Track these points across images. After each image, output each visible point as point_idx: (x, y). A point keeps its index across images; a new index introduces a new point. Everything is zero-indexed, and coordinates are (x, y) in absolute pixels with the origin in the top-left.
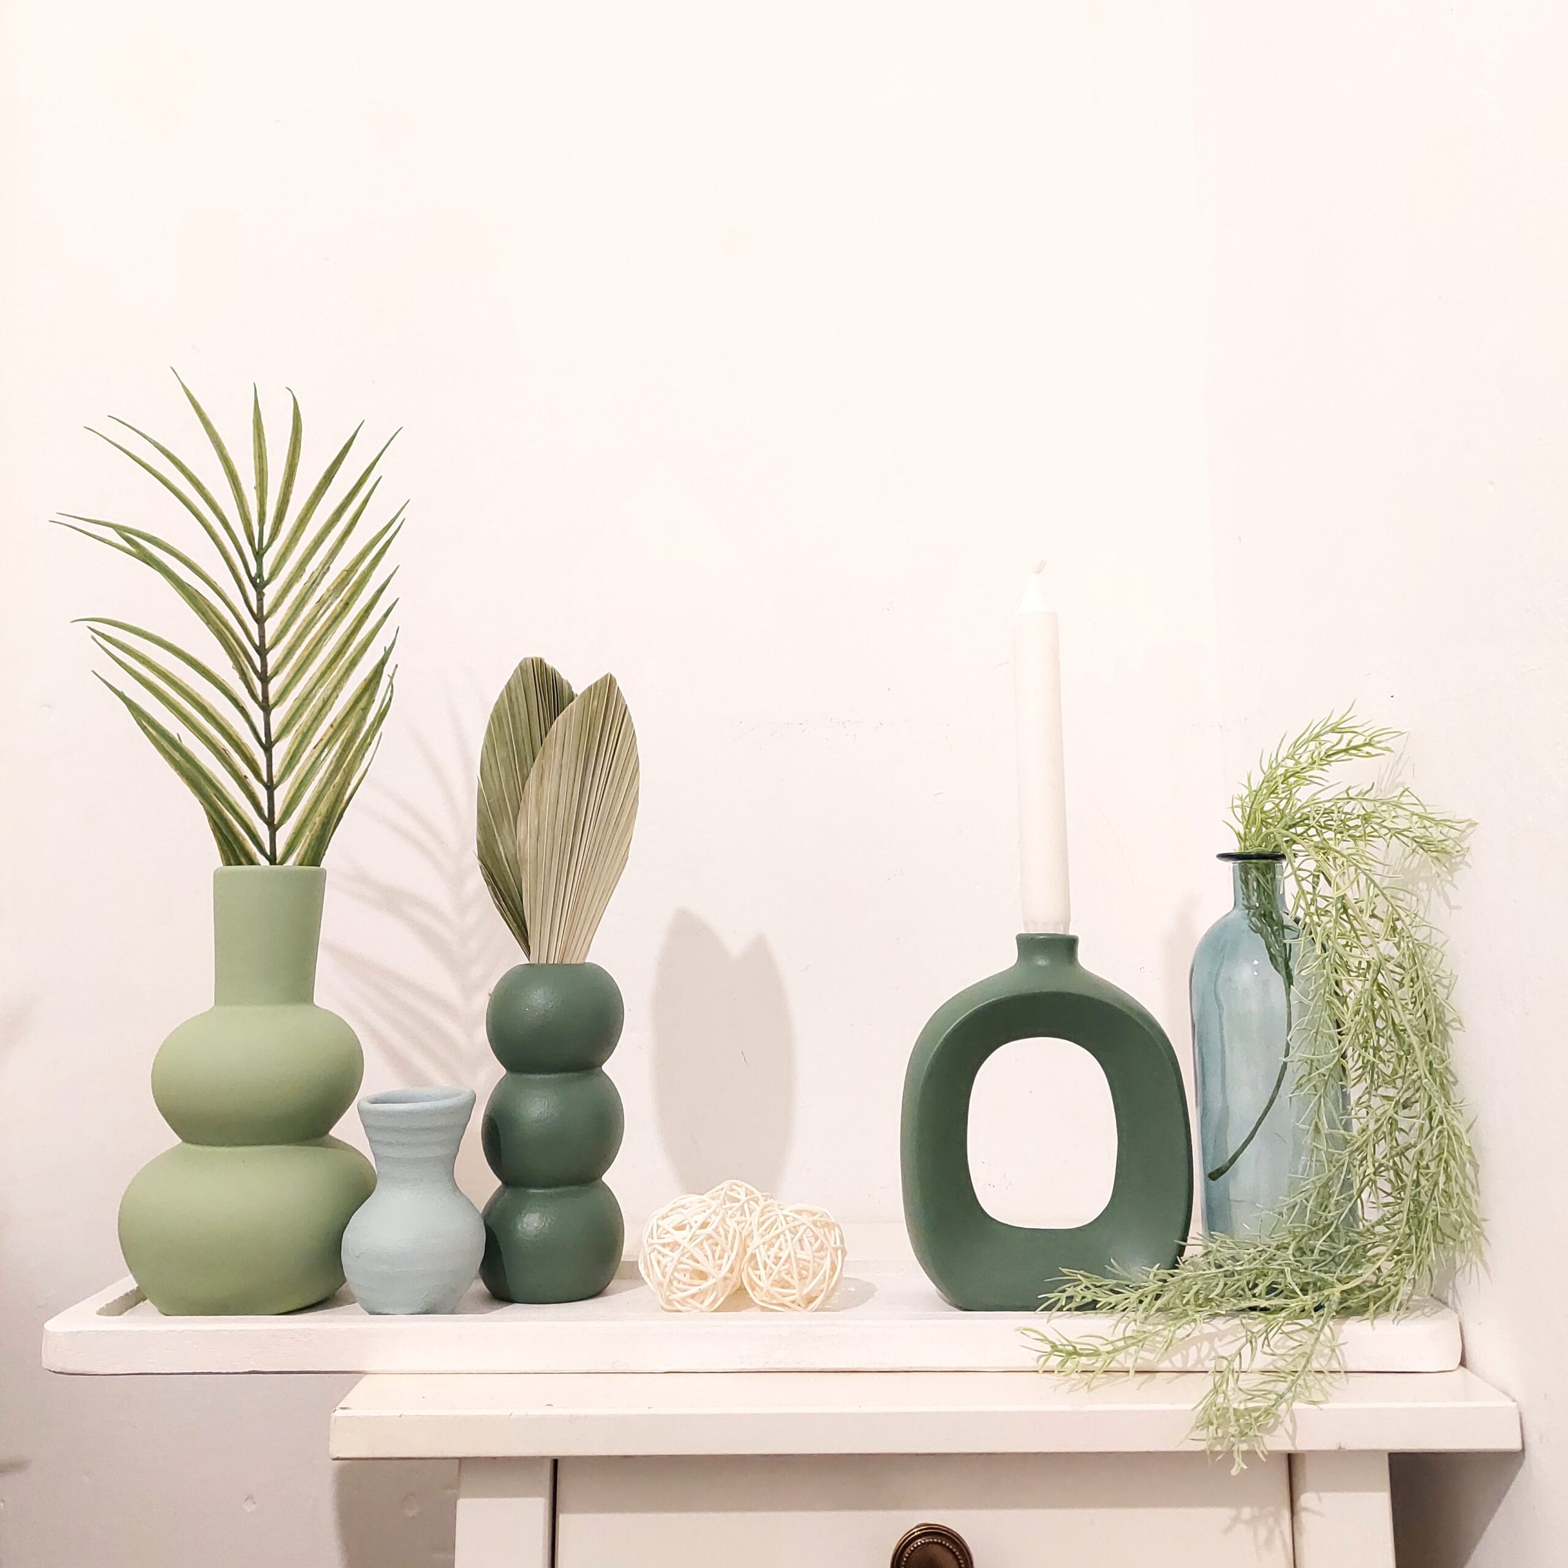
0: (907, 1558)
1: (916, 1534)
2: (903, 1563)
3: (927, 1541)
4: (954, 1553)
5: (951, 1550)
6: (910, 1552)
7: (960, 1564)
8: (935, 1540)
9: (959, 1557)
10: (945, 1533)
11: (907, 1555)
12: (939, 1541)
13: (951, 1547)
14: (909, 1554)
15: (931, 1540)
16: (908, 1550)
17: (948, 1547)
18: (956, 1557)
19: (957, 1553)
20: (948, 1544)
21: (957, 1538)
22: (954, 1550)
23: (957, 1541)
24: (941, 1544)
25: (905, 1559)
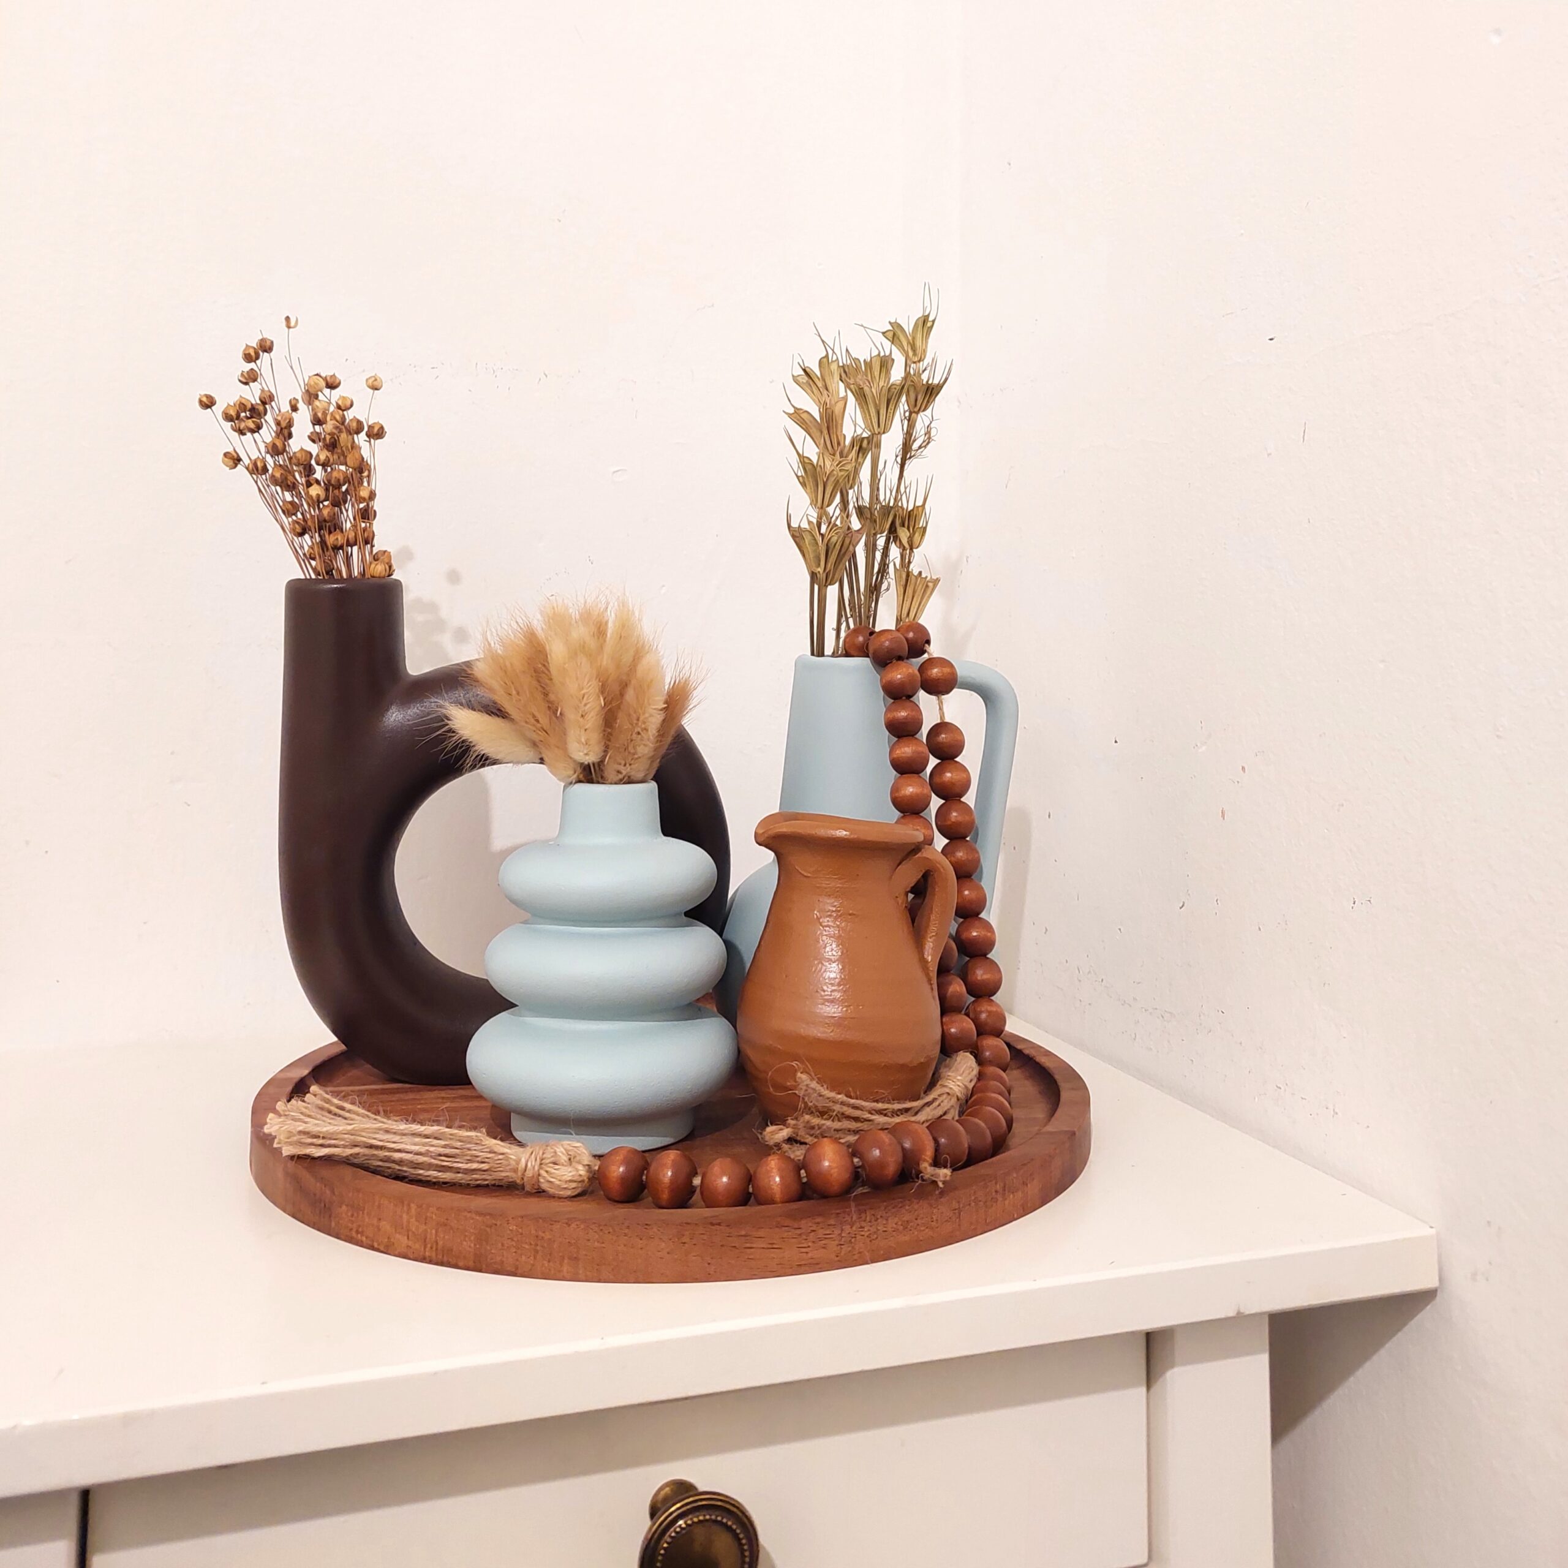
0: (665, 1549)
1: (679, 1511)
2: (660, 1558)
3: (695, 1520)
4: (733, 1531)
5: (729, 1529)
6: (669, 1540)
7: (742, 1545)
8: (708, 1517)
9: (741, 1536)
10: (719, 1503)
11: (665, 1545)
12: (713, 1517)
13: (730, 1523)
14: (668, 1543)
15: (701, 1518)
16: (667, 1538)
17: (725, 1525)
18: (737, 1536)
19: (736, 1529)
20: (725, 1520)
21: (737, 1508)
22: (734, 1527)
23: (739, 1512)
24: (716, 1521)
25: (662, 1552)
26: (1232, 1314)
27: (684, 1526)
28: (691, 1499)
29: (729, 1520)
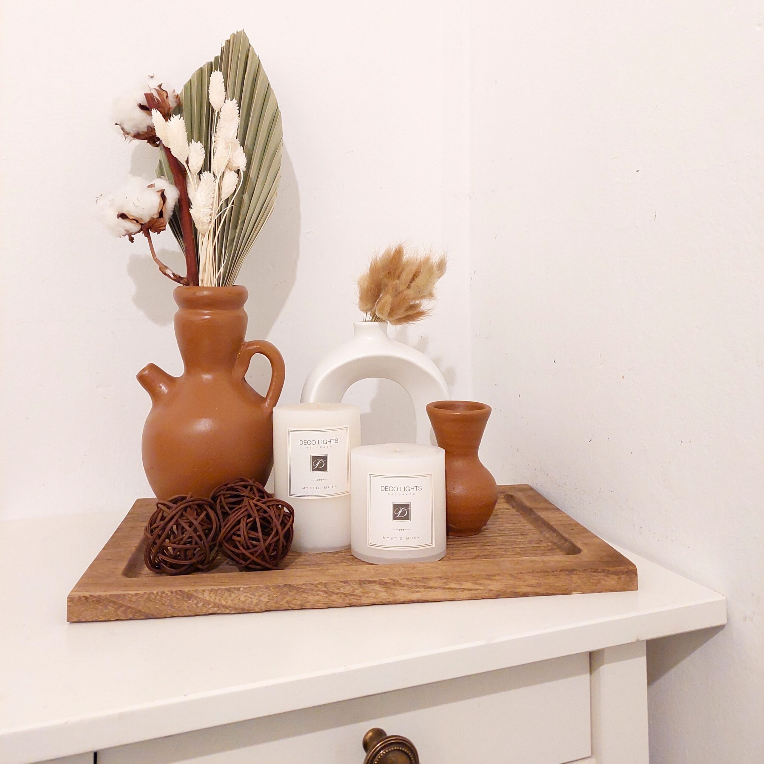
1: (382, 746)
3: (390, 750)
4: (407, 754)
5: (405, 753)
7: (411, 760)
8: (395, 748)
9: (411, 756)
12: (398, 748)
14: (377, 761)
16: (376, 759)
17: (404, 751)
18: (409, 756)
19: (409, 754)
20: (403, 749)
21: (409, 743)
22: (408, 752)
23: (409, 745)
24: (399, 750)
26: (634, 640)
27: (384, 753)
28: (387, 740)
29: (405, 749)
